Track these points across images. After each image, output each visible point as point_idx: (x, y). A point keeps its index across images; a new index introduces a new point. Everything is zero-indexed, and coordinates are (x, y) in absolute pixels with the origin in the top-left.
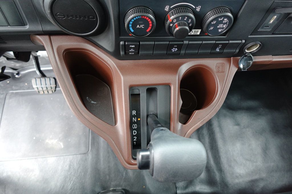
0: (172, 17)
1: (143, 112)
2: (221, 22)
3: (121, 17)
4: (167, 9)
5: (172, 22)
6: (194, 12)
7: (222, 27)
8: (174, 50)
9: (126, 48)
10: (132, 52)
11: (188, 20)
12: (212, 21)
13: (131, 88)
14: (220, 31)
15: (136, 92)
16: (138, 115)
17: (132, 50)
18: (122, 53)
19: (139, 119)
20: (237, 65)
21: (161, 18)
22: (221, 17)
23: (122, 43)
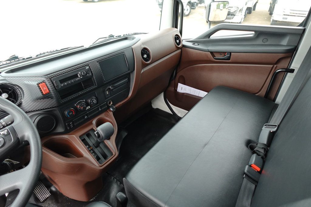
0: (78, 106)
1: (91, 144)
2: (93, 100)
3: (63, 115)
4: (75, 105)
5: (79, 107)
6: (83, 102)
7: (95, 101)
8: (86, 117)
9: (69, 125)
10: (72, 126)
11: (83, 104)
12: (90, 101)
13: (80, 137)
14: (95, 103)
15: (83, 138)
16: (90, 147)
17: (72, 125)
18: (68, 128)
19: (91, 148)
20: (111, 111)
21: (76, 108)
22: (92, 99)
23: (67, 124)
